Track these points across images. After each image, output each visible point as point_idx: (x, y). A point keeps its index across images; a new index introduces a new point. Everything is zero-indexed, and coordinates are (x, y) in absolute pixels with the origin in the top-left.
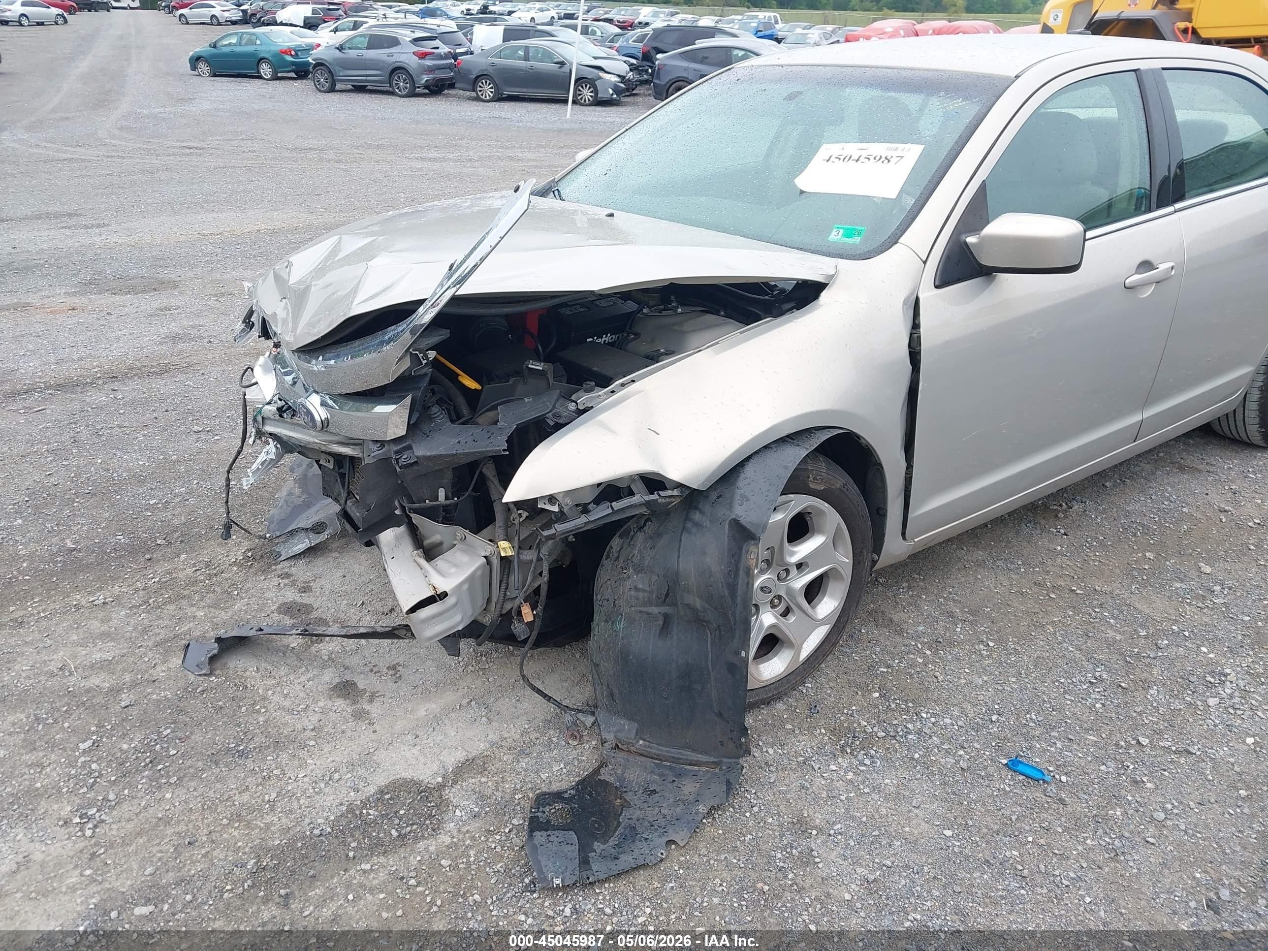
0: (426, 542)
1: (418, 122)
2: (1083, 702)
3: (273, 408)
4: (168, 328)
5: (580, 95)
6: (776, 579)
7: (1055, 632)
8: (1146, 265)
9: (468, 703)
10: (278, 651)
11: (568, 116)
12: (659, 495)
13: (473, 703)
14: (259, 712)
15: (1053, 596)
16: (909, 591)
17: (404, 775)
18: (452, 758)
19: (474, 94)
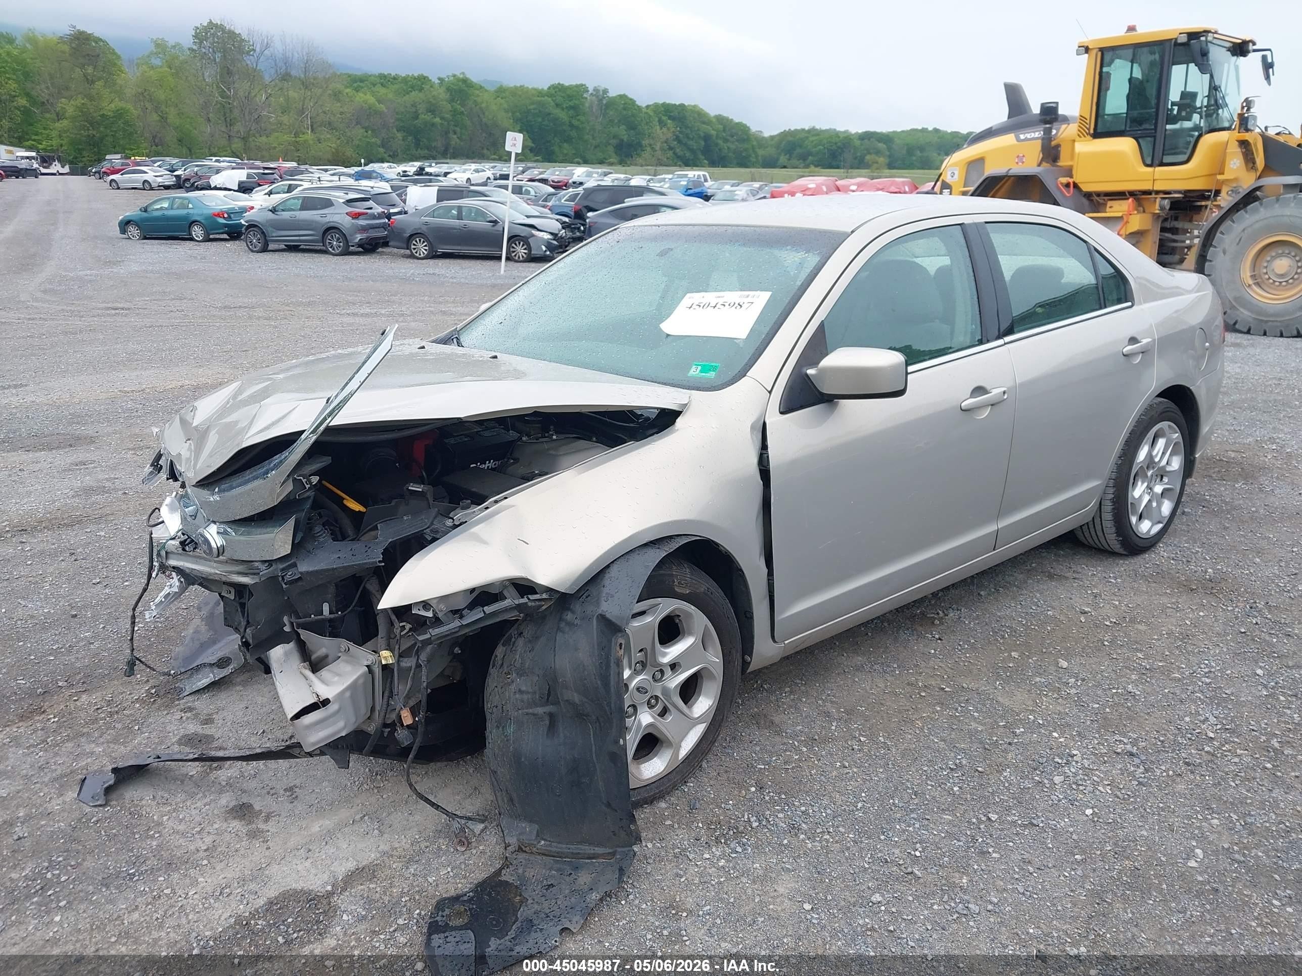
0: (313, 657)
1: (350, 279)
2: (942, 786)
3: (176, 543)
4: (82, 482)
5: (514, 252)
6: (651, 680)
7: (924, 726)
8: (979, 390)
9: (362, 818)
10: (175, 779)
11: (502, 272)
12: (529, 599)
13: (366, 818)
14: (152, 837)
15: (923, 694)
16: (790, 695)
17: (294, 886)
18: (342, 869)
19: (408, 252)
